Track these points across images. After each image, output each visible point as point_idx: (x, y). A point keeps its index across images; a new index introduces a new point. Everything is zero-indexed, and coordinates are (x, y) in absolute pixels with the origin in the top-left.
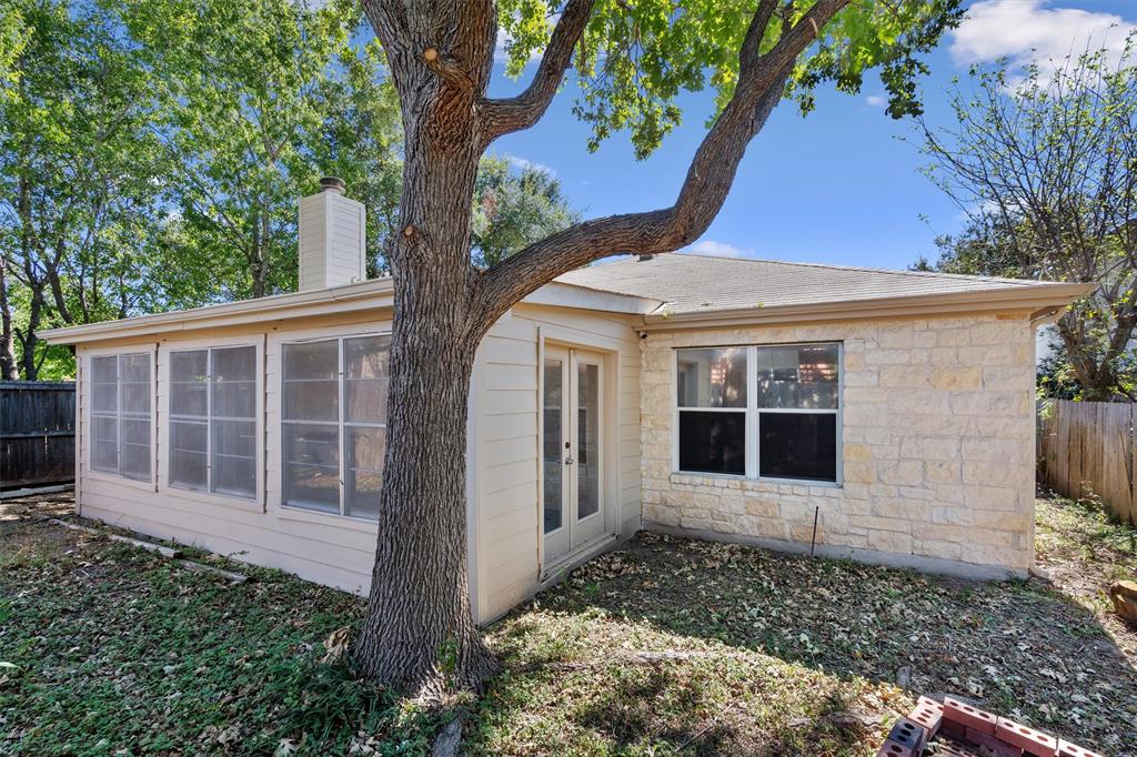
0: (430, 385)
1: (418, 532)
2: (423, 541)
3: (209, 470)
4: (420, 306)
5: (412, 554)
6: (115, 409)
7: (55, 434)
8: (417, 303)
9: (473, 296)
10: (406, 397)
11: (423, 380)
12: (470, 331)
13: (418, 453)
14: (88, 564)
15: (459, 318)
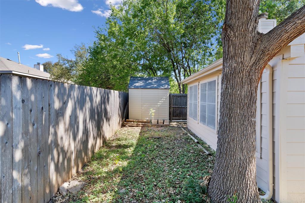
0: (233, 88)
1: (227, 147)
2: (229, 152)
3: (207, 119)
4: (229, 56)
5: (225, 156)
6: (192, 101)
7: (178, 107)
8: (228, 55)
9: (256, 46)
10: (224, 93)
11: (230, 86)
12: (254, 63)
13: (228, 116)
14: (179, 139)
15: (247, 58)
